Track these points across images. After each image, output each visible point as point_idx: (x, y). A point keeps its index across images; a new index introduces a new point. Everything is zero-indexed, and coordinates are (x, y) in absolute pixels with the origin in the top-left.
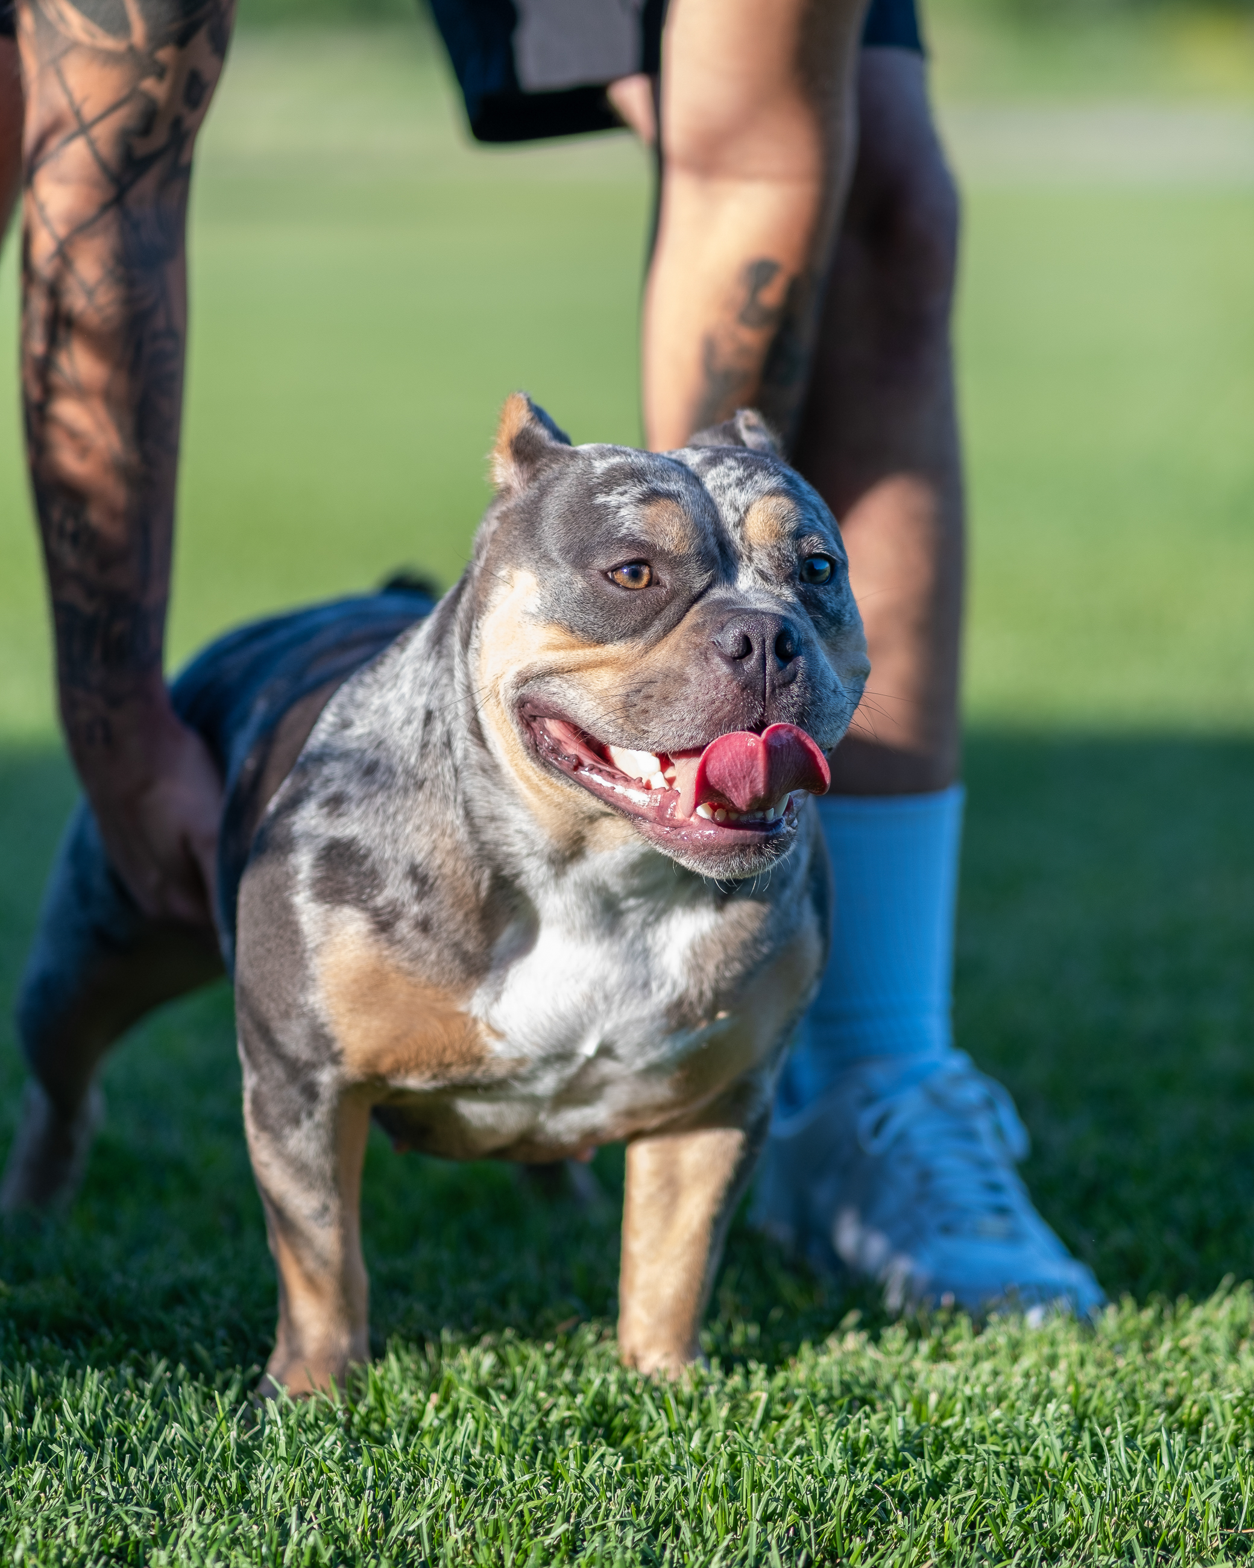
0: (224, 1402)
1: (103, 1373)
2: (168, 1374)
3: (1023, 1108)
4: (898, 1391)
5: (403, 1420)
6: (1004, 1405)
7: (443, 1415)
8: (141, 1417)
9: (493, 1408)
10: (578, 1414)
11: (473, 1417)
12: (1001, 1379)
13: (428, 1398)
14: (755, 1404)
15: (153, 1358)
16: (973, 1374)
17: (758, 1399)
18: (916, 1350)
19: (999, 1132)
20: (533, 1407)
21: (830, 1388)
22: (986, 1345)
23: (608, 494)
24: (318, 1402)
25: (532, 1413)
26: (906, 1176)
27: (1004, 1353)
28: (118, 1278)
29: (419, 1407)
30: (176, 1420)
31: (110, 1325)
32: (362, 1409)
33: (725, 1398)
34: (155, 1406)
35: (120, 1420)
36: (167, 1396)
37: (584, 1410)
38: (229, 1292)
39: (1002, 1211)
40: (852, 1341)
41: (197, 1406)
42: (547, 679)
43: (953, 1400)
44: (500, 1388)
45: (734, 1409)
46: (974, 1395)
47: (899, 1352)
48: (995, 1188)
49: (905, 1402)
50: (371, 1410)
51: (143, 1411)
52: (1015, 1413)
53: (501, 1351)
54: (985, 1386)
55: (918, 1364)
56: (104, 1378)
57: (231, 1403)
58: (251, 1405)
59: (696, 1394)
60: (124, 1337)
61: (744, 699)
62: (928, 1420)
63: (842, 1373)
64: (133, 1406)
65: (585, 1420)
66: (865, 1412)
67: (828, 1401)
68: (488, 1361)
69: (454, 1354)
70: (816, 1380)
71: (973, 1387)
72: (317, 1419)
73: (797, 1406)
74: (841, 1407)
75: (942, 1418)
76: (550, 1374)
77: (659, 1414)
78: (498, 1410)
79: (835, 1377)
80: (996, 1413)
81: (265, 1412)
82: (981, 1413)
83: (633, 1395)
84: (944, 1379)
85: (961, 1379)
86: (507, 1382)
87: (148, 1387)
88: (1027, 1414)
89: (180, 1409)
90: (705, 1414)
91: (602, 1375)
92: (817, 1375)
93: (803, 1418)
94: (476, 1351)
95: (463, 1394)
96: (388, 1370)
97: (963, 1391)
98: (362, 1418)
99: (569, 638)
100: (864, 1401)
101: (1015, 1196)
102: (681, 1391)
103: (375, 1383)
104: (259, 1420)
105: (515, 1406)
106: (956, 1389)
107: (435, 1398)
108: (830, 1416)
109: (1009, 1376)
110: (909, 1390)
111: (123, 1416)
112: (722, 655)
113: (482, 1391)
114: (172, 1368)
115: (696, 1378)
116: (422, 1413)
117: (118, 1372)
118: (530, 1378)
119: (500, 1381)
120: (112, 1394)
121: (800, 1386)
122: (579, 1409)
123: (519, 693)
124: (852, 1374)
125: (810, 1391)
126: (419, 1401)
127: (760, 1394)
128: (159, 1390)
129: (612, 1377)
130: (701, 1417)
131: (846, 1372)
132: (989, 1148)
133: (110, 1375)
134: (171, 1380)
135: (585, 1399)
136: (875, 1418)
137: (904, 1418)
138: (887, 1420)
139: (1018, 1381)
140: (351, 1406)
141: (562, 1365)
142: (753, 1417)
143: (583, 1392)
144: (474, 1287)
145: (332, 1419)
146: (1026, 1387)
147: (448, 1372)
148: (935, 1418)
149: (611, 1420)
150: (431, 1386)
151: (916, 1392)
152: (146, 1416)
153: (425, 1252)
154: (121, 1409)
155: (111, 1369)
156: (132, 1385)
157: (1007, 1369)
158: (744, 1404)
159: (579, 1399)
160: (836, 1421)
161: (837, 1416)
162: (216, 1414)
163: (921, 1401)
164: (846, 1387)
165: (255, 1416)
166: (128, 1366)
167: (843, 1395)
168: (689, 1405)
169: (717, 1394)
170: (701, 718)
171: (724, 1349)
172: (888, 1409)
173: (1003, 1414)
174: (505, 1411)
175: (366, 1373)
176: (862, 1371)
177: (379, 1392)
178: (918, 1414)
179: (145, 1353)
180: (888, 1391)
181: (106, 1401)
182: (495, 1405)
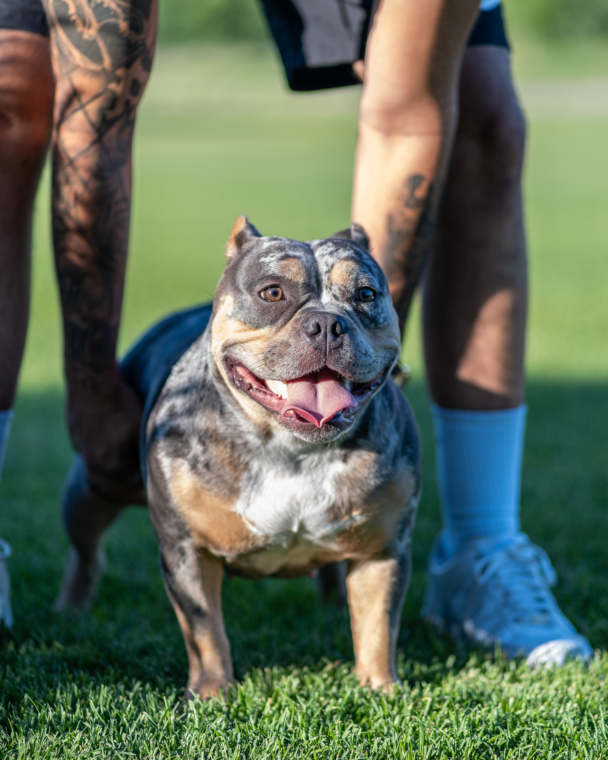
0: (168, 701)
1: (109, 688)
2: (141, 689)
3: (554, 561)
4: (494, 697)
5: (255, 711)
6: (546, 704)
7: (274, 708)
8: (128, 709)
9: (298, 705)
10: (339, 708)
11: (289, 709)
12: (544, 692)
13: (267, 700)
14: (425, 703)
15: (134, 681)
16: (531, 689)
17: (427, 701)
18: (503, 678)
19: (542, 572)
20: (317, 704)
21: (461, 696)
22: (537, 675)
23: (266, 257)
24: (213, 702)
25: (317, 707)
26: (497, 594)
27: (545, 679)
28: (116, 643)
29: (262, 704)
30: (145, 710)
31: (112, 665)
32: (235, 705)
33: (410, 700)
34: (135, 704)
35: (118, 710)
36: (140, 699)
37: (342, 706)
38: (170, 649)
39: (544, 611)
40: (473, 673)
41: (155, 704)
42: (235, 347)
43: (521, 701)
44: (302, 696)
45: (415, 705)
46: (531, 699)
47: (495, 678)
48: (540, 600)
49: (498, 703)
50: (239, 706)
51: (129, 706)
52: (551, 708)
53: (302, 678)
54: (537, 695)
55: (504, 684)
56: (111, 690)
57: (171, 703)
58: (181, 703)
59: (397, 698)
60: (120, 671)
61: (316, 354)
62: (509, 711)
63: (468, 688)
64: (124, 704)
65: (342, 711)
66: (478, 707)
67: (461, 702)
68: (296, 682)
69: (279, 679)
70: (455, 692)
71: (530, 695)
72: (213, 710)
73: (446, 704)
74: (467, 705)
75: (516, 710)
76: (326, 689)
77: (379, 708)
78: (301, 706)
79: (464, 691)
80: (542, 708)
81: (188, 707)
82: (534, 708)
83: (366, 699)
84: (517, 691)
85: (525, 691)
86: (304, 692)
87: (131, 695)
88: (557, 708)
89: (147, 705)
90: (401, 708)
91: (351, 689)
92: (455, 690)
93: (449, 710)
94: (290, 678)
95: (284, 698)
96: (247, 687)
97: (526, 697)
98: (235, 710)
99: (244, 327)
100: (478, 702)
101: (550, 604)
102: (389, 697)
103: (241, 693)
104: (185, 710)
105: (309, 703)
106: (522, 697)
107: (270, 700)
108: (461, 709)
109: (548, 690)
110: (499, 696)
111: (119, 709)
112: (307, 333)
113: (293, 697)
114: (143, 686)
115: (396, 691)
116: (264, 707)
117: (117, 688)
118: (316, 691)
119: (302, 692)
120: (114, 698)
121: (447, 695)
122: (340, 705)
123: (224, 354)
124: (472, 689)
125: (452, 697)
126: (262, 702)
127: (428, 699)
128: (137, 696)
129: (356, 690)
130: (399, 709)
131: (469, 688)
132: (537, 581)
133: (112, 689)
134: (142, 692)
135: (343, 700)
136: (483, 710)
137: (497, 710)
138: (489, 711)
139: (552, 692)
140: (229, 704)
141: (331, 685)
142: (424, 709)
143: (342, 697)
144: (289, 647)
145: (220, 710)
146: (556, 695)
147: (276, 687)
148: (512, 710)
149: (355, 711)
150: (268, 694)
151: (503, 697)
152: (130, 709)
153: (265, 630)
154: (118, 705)
155: (113, 686)
156: (123, 693)
157: (547, 687)
158: (420, 703)
159: (340, 701)
160: (465, 711)
161: (465, 709)
162: (164, 708)
163: (505, 702)
164: (469, 695)
165: (183, 708)
166: (122, 684)
167: (468, 699)
168: (393, 704)
169: (407, 698)
170: (296, 363)
171: (409, 677)
172: (490, 706)
173: (546, 708)
174: (304, 707)
175: (237, 689)
176: (477, 688)
177: (243, 697)
178: (504, 708)
179: (130, 679)
180: (489, 697)
181: (111, 701)
182: (299, 703)
